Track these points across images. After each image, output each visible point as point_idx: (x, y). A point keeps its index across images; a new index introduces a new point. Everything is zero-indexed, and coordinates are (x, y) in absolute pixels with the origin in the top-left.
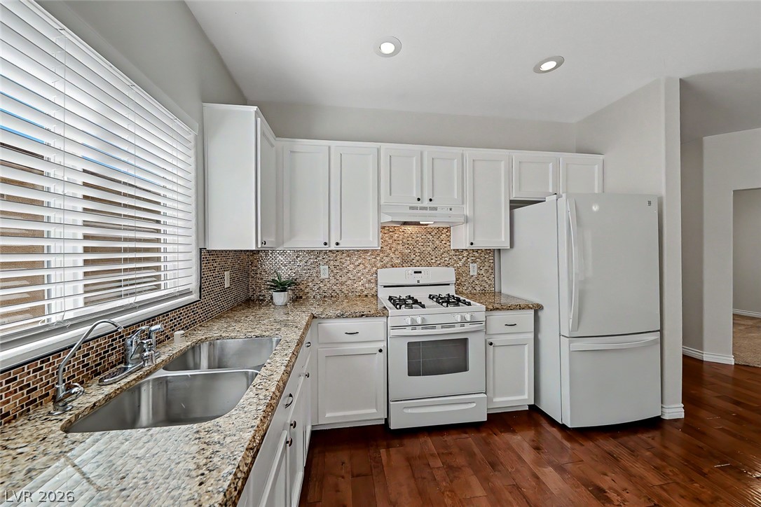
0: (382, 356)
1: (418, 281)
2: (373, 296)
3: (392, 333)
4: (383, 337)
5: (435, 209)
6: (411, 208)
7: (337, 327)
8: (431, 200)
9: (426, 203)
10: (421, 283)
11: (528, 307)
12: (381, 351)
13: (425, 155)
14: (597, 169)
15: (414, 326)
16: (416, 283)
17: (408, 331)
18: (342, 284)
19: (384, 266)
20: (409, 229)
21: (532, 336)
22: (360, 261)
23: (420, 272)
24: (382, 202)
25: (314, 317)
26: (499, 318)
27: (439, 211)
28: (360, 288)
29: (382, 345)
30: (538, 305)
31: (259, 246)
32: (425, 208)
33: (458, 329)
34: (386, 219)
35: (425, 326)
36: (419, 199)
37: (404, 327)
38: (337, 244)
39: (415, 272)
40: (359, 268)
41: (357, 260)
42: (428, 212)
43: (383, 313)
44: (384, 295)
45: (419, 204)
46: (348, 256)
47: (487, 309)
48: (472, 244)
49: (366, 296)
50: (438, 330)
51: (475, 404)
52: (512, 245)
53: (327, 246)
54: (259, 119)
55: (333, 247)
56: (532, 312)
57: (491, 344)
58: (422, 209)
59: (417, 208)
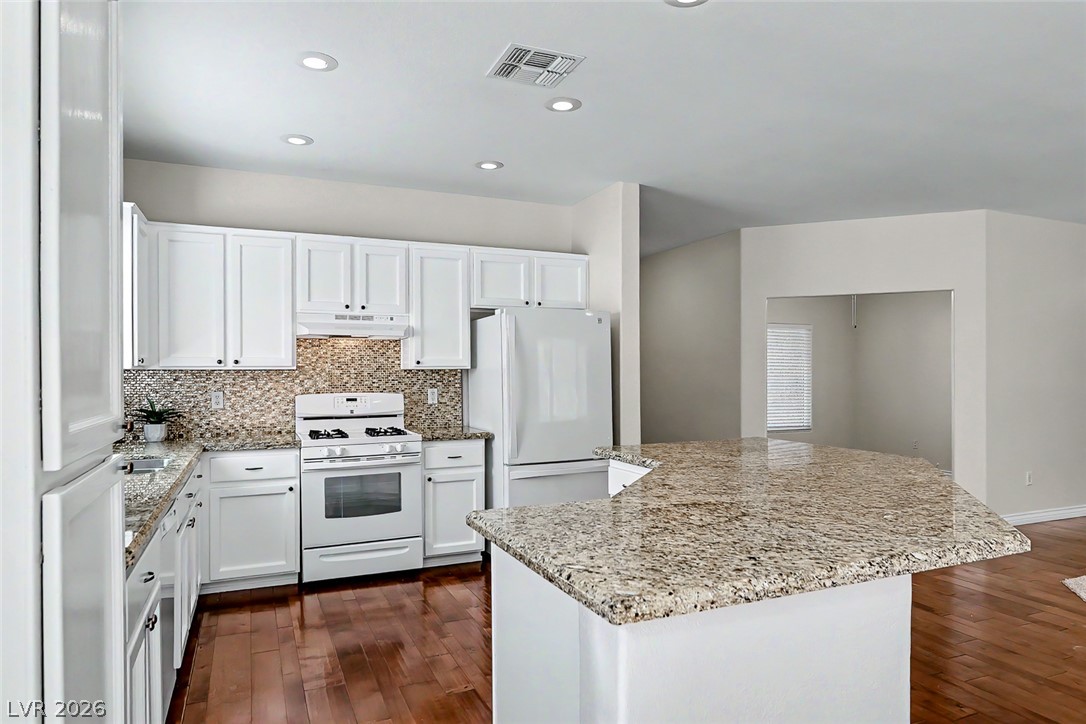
0: (293, 497)
1: (352, 412)
2: (288, 432)
3: (305, 466)
4: (294, 472)
5: (370, 318)
6: (337, 317)
7: (235, 462)
8: (363, 307)
9: (358, 311)
10: (356, 413)
11: (476, 437)
12: (291, 489)
13: (357, 249)
14: (580, 272)
15: (331, 458)
16: (349, 414)
17: (326, 464)
18: (243, 416)
19: (306, 392)
20: (342, 342)
21: (483, 470)
22: (270, 385)
23: (355, 400)
24: (299, 308)
25: (205, 450)
26: (440, 451)
27: (375, 322)
28: (270, 422)
29: (294, 483)
30: (488, 434)
31: (136, 364)
32: (356, 318)
33: (388, 460)
34: (304, 331)
35: (344, 458)
36: (347, 307)
37: (321, 459)
38: (236, 362)
39: (348, 400)
40: (268, 395)
41: (266, 383)
42: (361, 322)
43: (295, 444)
44: (303, 429)
45: (348, 312)
46: (253, 378)
47: (425, 439)
48: (418, 363)
49: (280, 432)
50: (363, 462)
51: (407, 550)
52: (473, 363)
53: (222, 365)
54: (135, 216)
55: (231, 366)
56: (482, 443)
57: (430, 479)
58: (353, 318)
59: (343, 317)
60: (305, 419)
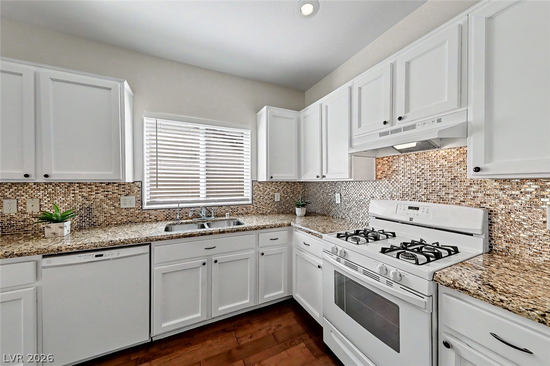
1: (411, 219)
5: (413, 127)
6: (382, 134)
8: (401, 118)
9: (399, 125)
10: (414, 221)
12: (319, 267)
13: (398, 63)
15: (339, 256)
16: (408, 220)
22: (361, 191)
23: (418, 209)
24: (354, 136)
25: (289, 225)
27: (418, 129)
29: (321, 263)
31: (269, 179)
32: (398, 130)
35: (347, 261)
36: (385, 123)
38: (323, 177)
39: (410, 208)
42: (402, 133)
45: (388, 128)
46: (353, 186)
53: (319, 179)
54: (269, 111)
57: (448, 345)
58: (393, 132)
59: (386, 133)
60: (376, 218)
